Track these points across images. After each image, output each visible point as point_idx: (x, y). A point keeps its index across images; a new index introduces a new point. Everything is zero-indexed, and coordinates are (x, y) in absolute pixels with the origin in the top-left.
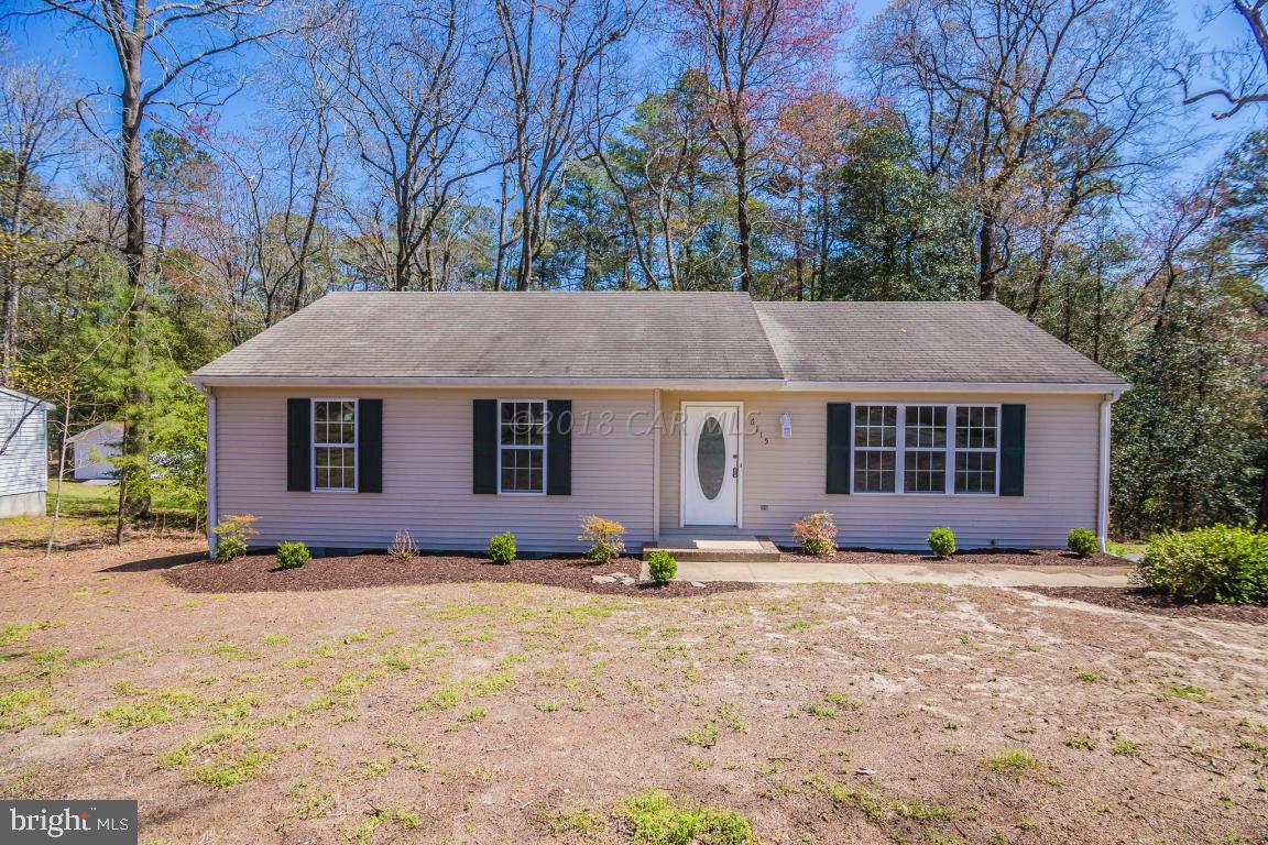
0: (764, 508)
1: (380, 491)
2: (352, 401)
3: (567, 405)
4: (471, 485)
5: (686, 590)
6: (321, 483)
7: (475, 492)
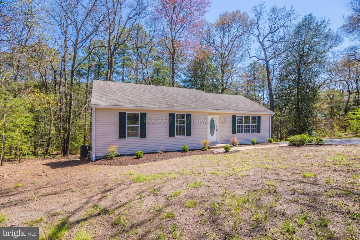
0: (222, 137)
1: (146, 137)
2: (138, 113)
3: (190, 115)
4: (169, 135)
5: (231, 152)
6: (129, 136)
7: (170, 136)
